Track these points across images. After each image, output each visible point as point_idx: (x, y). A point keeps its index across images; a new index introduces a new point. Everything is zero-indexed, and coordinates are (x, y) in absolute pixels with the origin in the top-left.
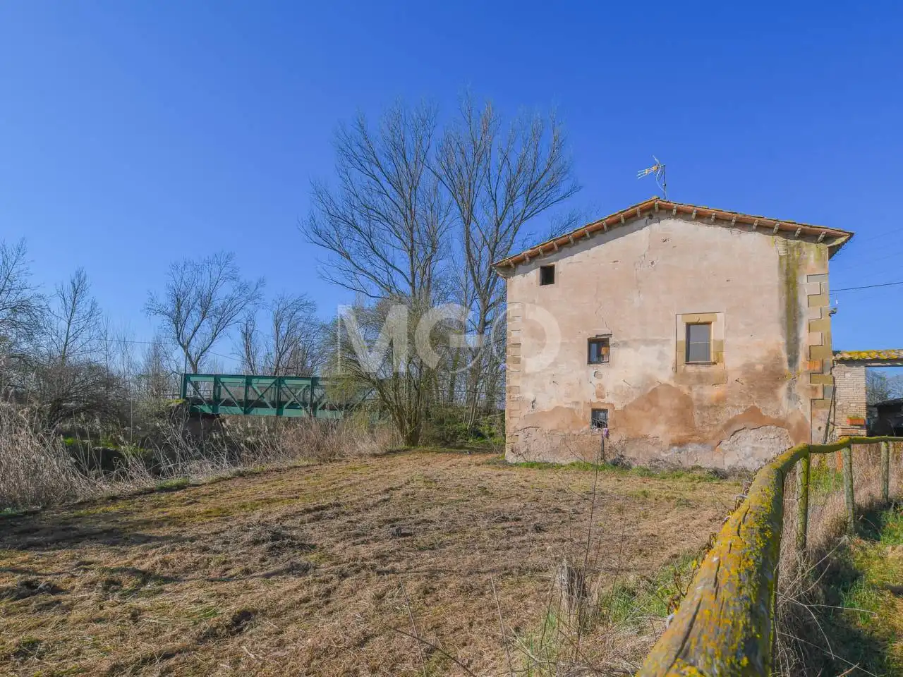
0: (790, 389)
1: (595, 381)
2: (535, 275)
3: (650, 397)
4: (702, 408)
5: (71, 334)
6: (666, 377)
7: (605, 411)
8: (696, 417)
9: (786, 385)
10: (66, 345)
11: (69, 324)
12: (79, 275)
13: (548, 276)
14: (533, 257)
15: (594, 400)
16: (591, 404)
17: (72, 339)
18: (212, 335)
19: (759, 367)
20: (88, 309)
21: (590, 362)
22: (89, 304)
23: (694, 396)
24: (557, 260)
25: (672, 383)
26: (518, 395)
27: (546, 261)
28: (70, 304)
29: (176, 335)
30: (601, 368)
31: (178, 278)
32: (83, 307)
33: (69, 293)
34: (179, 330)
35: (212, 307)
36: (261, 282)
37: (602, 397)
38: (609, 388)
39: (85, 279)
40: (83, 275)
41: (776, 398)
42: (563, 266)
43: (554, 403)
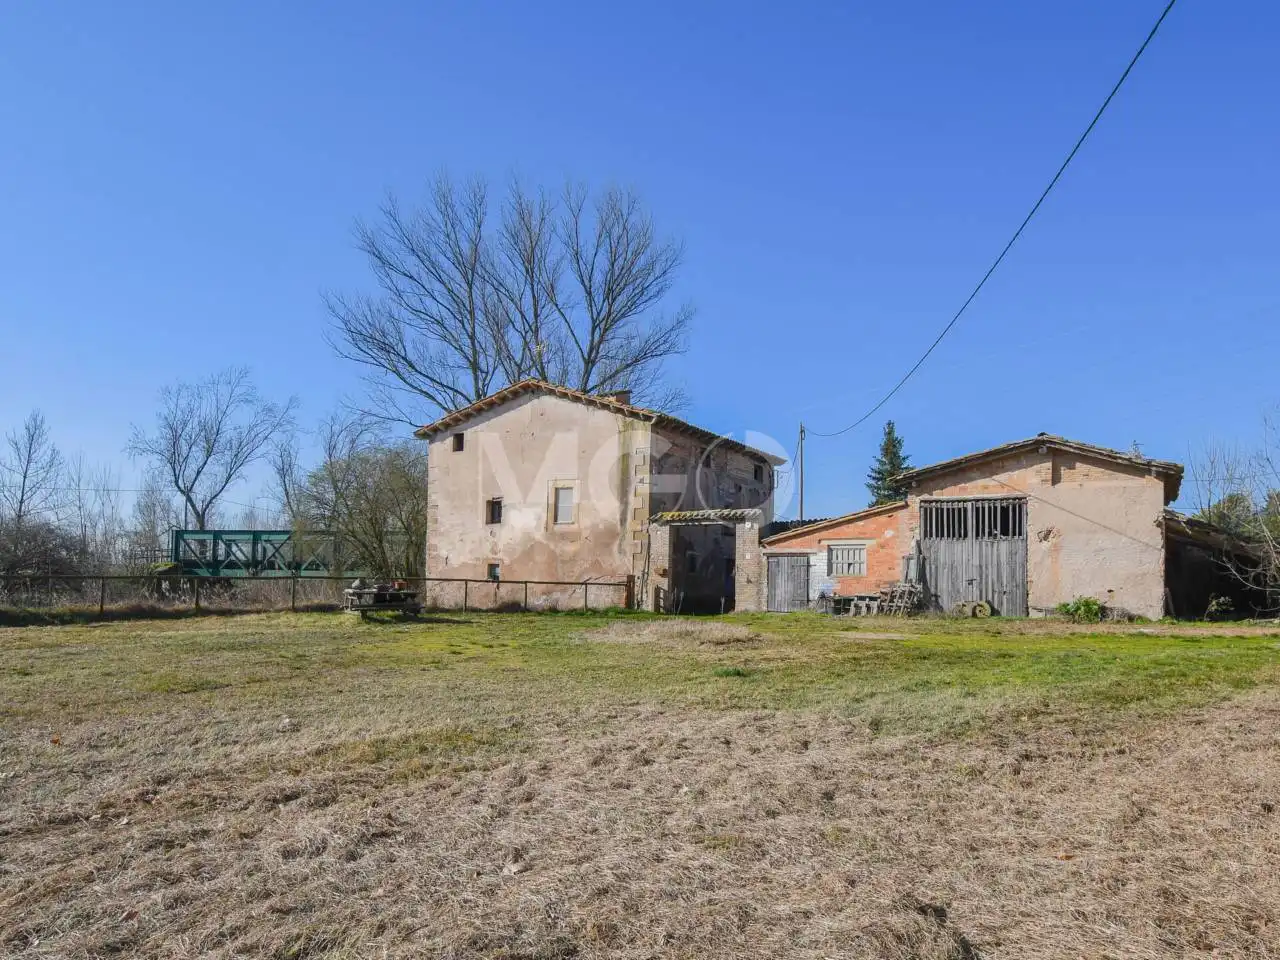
0: (620, 545)
1: (491, 539)
2: (450, 441)
3: (529, 550)
4: (563, 562)
5: (27, 489)
6: (539, 536)
7: (498, 566)
8: (559, 570)
9: (618, 542)
10: (22, 502)
11: (25, 477)
12: (35, 420)
13: (459, 444)
14: (447, 426)
15: (491, 556)
16: (487, 559)
17: (29, 494)
18: (226, 475)
19: (601, 526)
20: (47, 458)
21: (487, 523)
22: (49, 452)
23: (558, 551)
24: (466, 429)
25: (545, 542)
26: (435, 553)
27: (457, 430)
28: (24, 453)
29: (173, 478)
30: (496, 527)
31: (173, 406)
32: (42, 454)
33: (23, 442)
34: (177, 472)
35: (222, 440)
36: (293, 402)
37: (496, 554)
38: (501, 546)
39: (42, 422)
40: (39, 418)
41: (611, 554)
42: (469, 435)
43: (462, 559)
